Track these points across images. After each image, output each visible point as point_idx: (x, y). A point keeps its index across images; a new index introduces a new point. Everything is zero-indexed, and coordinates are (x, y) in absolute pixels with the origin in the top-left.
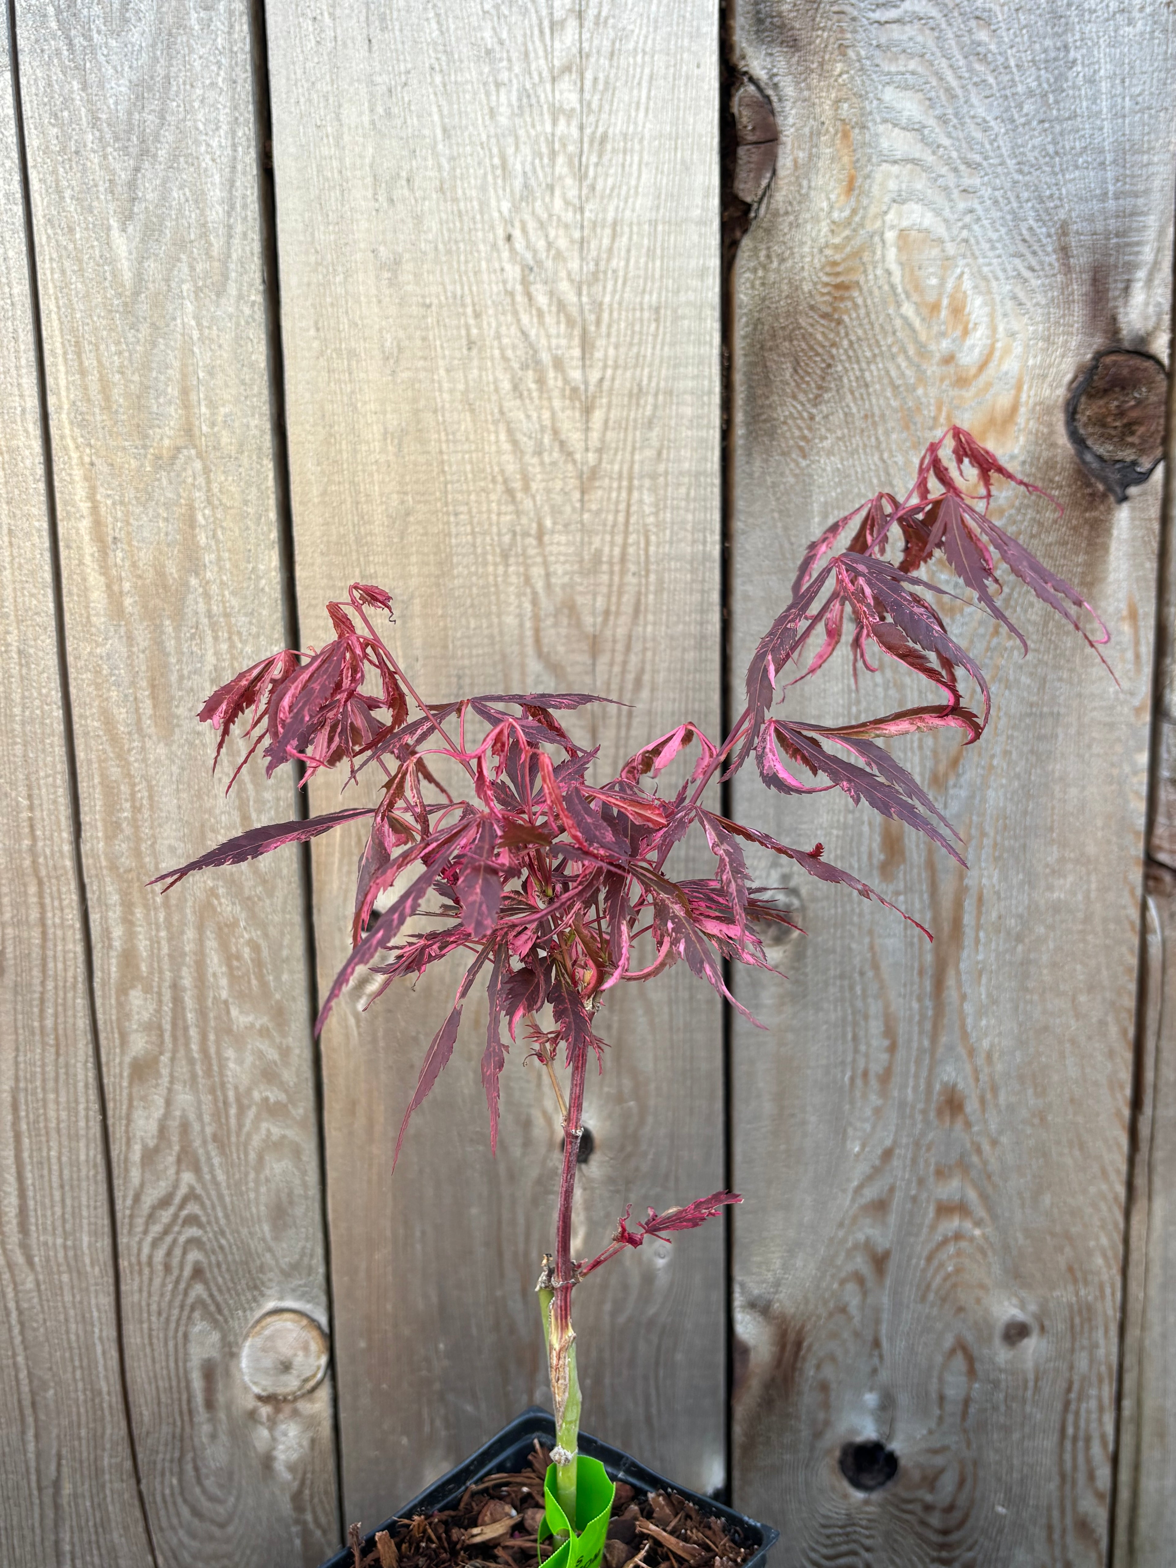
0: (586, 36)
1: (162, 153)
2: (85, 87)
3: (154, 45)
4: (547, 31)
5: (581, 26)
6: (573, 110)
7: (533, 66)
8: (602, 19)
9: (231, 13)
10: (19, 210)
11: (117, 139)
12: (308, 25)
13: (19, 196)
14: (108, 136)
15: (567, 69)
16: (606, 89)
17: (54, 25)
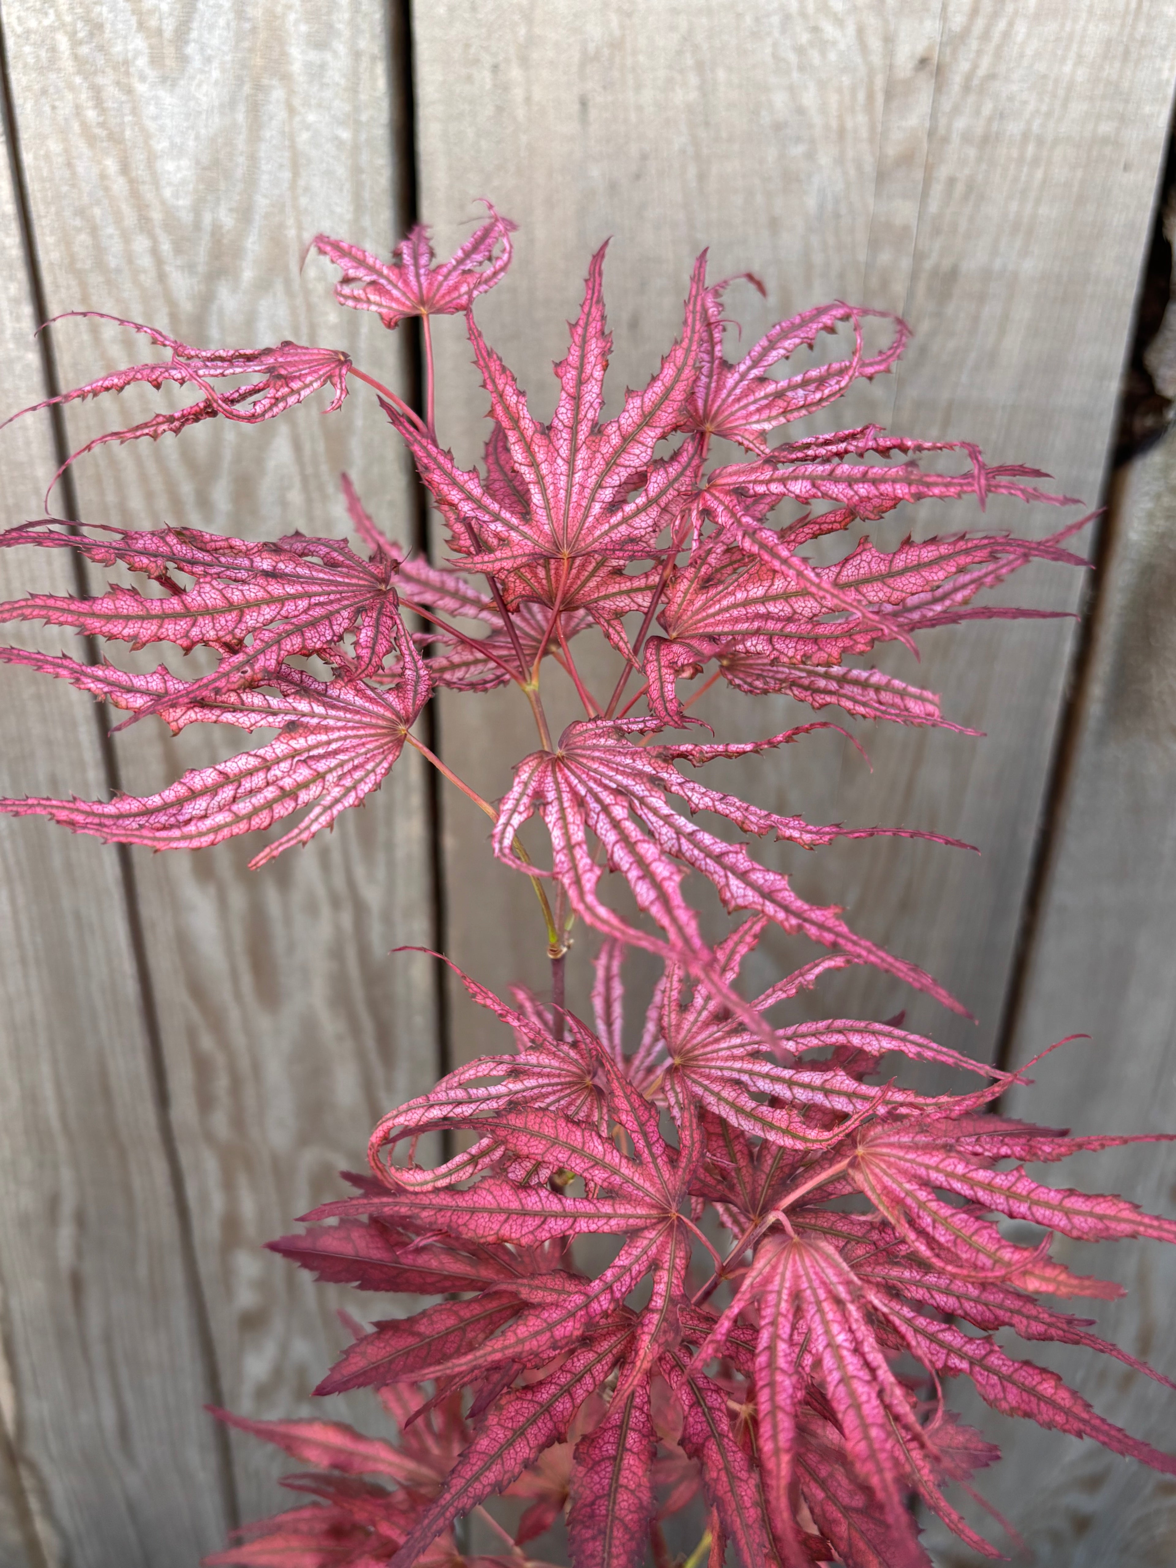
0: (946, 106)
1: (248, 275)
2: (125, 168)
3: (232, 104)
4: (880, 98)
5: (939, 90)
6: (906, 228)
7: (850, 154)
8: (976, 82)
9: (357, 55)
10: (33, 358)
11: (178, 250)
12: (485, 77)
13: (31, 336)
14: (166, 247)
15: (906, 159)
16: (966, 197)
17: (67, 63)
